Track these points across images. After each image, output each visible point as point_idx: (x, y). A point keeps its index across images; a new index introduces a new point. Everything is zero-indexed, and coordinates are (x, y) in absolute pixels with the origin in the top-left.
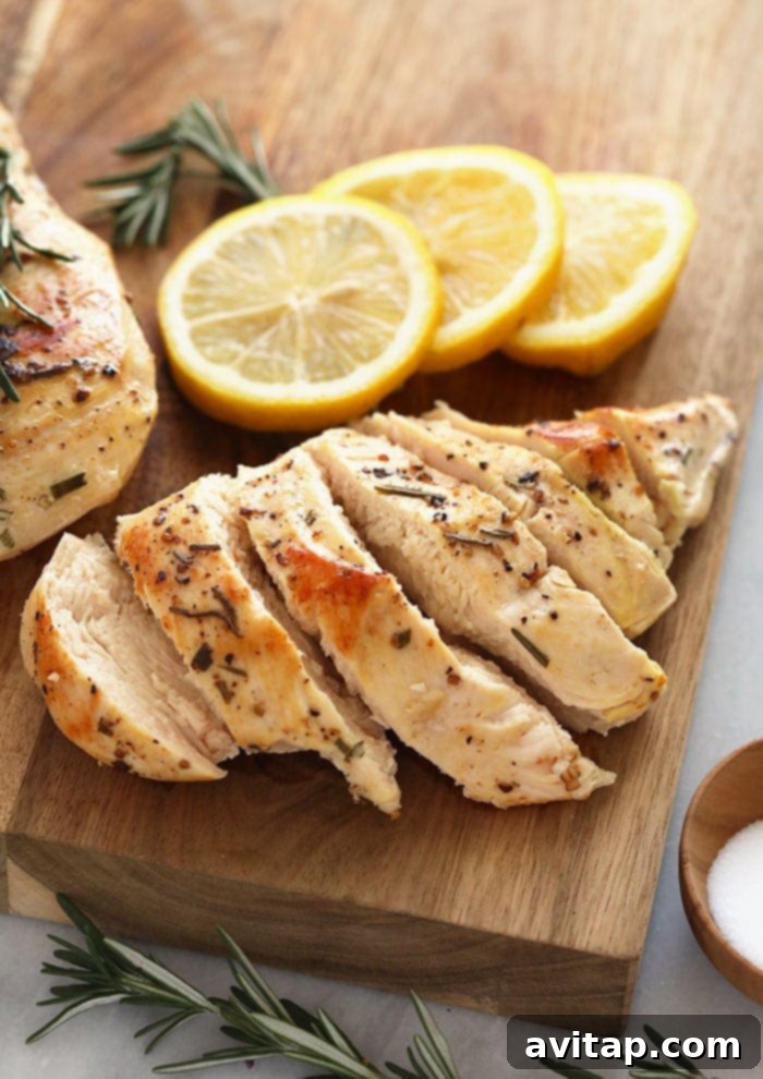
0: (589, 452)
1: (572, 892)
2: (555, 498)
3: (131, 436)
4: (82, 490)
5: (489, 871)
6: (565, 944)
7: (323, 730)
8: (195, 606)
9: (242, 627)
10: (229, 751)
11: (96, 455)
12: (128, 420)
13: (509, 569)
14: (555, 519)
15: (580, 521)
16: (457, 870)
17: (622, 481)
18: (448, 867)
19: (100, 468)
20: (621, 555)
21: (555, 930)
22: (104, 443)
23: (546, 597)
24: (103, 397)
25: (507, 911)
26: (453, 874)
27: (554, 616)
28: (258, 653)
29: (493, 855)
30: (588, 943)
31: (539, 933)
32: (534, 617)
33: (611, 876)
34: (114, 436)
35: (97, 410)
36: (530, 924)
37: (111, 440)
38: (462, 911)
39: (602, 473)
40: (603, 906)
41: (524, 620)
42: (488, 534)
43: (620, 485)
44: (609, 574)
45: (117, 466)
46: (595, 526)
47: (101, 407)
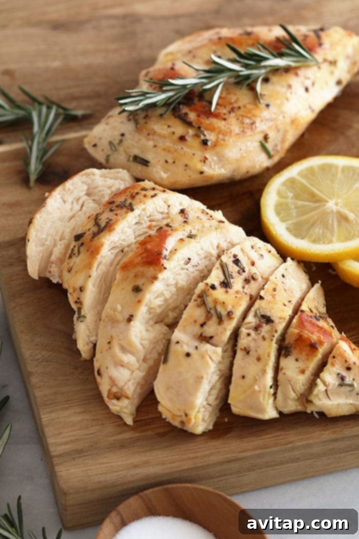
0: (301, 336)
1: (85, 454)
2: (263, 333)
3: (185, 170)
4: (144, 168)
5: (78, 418)
6: (55, 463)
7: (78, 299)
8: (100, 220)
9: (96, 238)
10: (55, 279)
11: (162, 161)
12: (191, 164)
13: (202, 325)
14: (250, 338)
15: (258, 350)
16: (70, 407)
17: (300, 360)
18: (69, 402)
19: (159, 167)
20: (257, 377)
21: (60, 456)
22: (170, 161)
23: (197, 348)
24: (190, 147)
25: (60, 434)
26: (67, 406)
27: (188, 355)
28: (88, 251)
29: (86, 416)
30: (61, 471)
31: (55, 451)
32: (182, 346)
33: (102, 466)
34: (176, 162)
35: (182, 148)
36: (57, 445)
37: (174, 162)
38: (50, 417)
39: (295, 348)
40: (85, 469)
41: (178, 342)
42: (216, 310)
43: (297, 360)
44: (243, 377)
45: (169, 174)
46: (262, 358)
47: (185, 148)
